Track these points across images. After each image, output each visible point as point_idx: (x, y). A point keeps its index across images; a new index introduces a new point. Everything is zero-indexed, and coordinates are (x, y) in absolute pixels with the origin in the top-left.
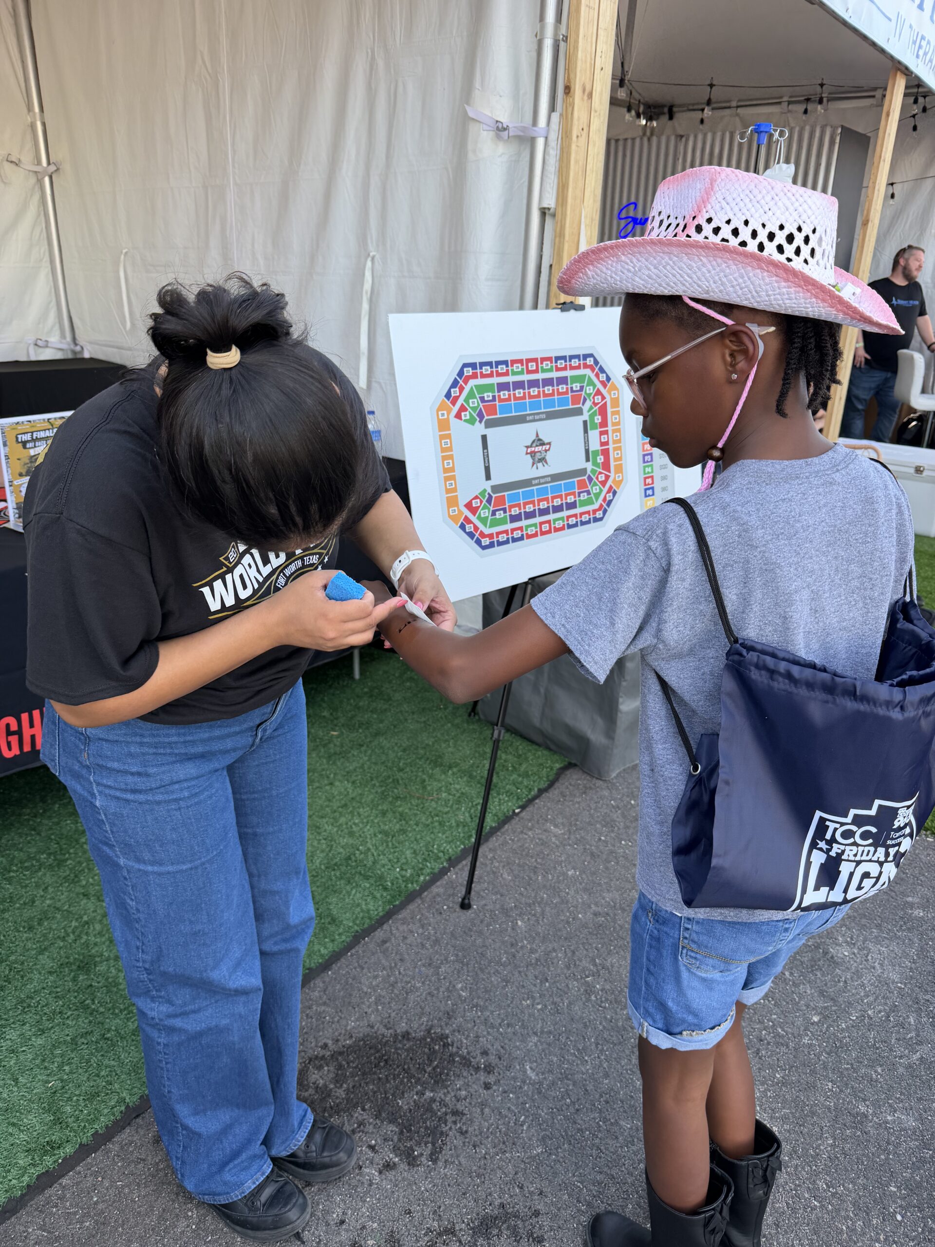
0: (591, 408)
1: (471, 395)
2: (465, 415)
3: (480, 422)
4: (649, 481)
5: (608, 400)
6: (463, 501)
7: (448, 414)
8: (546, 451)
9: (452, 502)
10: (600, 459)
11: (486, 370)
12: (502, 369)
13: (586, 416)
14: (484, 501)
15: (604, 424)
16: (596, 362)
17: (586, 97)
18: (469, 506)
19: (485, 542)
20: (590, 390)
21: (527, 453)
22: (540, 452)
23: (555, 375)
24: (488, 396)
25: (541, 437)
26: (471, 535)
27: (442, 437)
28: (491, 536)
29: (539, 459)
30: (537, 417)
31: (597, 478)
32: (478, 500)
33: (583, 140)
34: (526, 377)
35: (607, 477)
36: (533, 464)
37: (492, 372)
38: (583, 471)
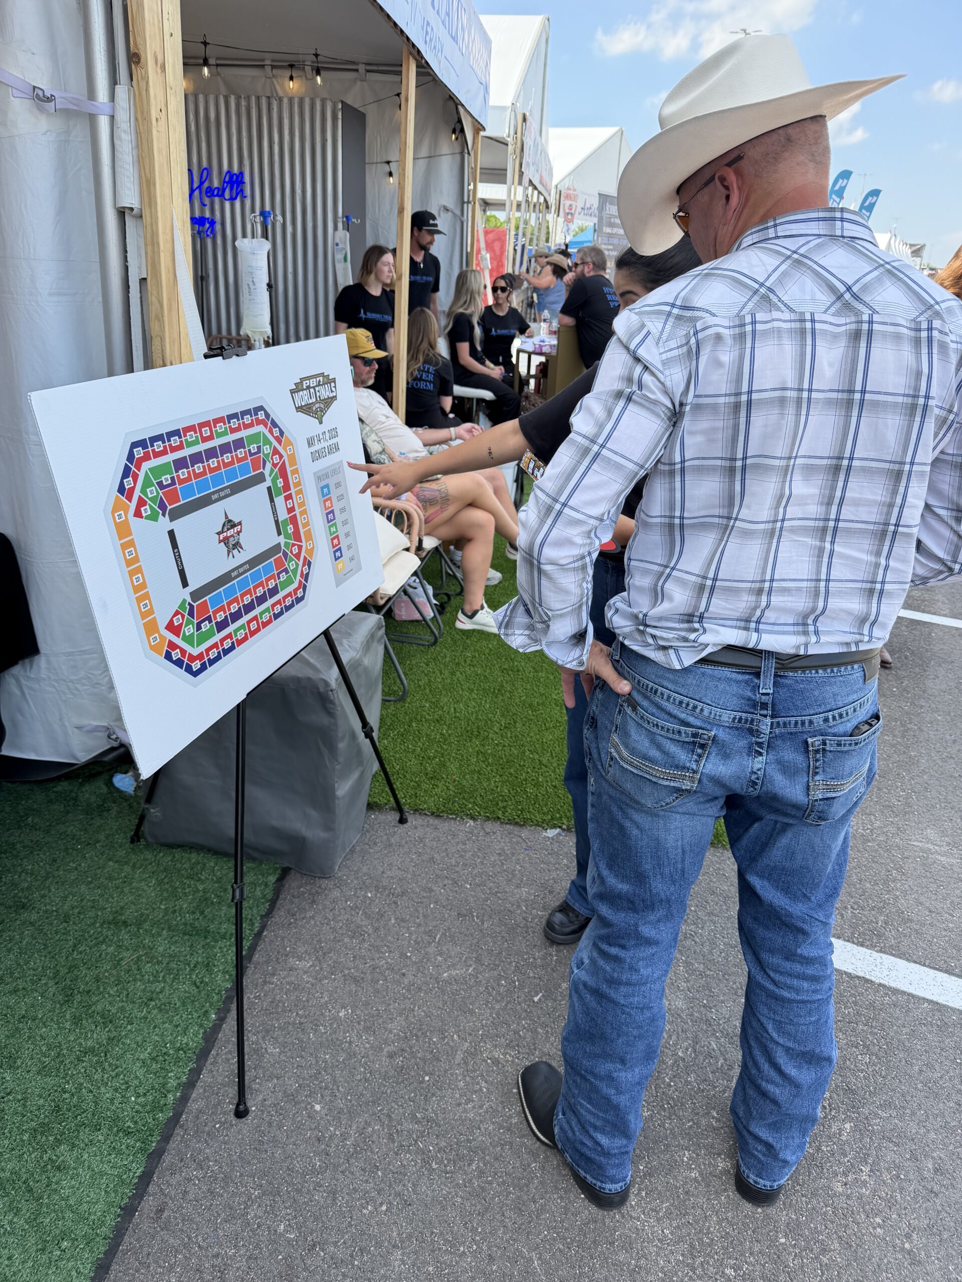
0: (272, 471)
1: (147, 484)
2: (146, 510)
3: (164, 515)
4: (335, 541)
5: (285, 458)
6: (162, 623)
7: (126, 516)
8: (239, 533)
9: (150, 628)
10: (290, 529)
11: (158, 446)
12: (175, 441)
13: (268, 483)
14: (186, 615)
15: (287, 487)
16: (267, 415)
17: (159, 71)
18: (171, 627)
19: (196, 666)
20: (267, 450)
21: (220, 542)
22: (232, 536)
23: (230, 438)
24: (166, 479)
25: (230, 518)
26: (179, 663)
27: (124, 547)
28: (200, 656)
29: (233, 545)
30: (222, 494)
31: (291, 552)
32: (179, 616)
33: (162, 122)
34: (202, 447)
35: (300, 547)
36: (229, 552)
37: (165, 447)
38: (276, 548)
